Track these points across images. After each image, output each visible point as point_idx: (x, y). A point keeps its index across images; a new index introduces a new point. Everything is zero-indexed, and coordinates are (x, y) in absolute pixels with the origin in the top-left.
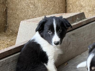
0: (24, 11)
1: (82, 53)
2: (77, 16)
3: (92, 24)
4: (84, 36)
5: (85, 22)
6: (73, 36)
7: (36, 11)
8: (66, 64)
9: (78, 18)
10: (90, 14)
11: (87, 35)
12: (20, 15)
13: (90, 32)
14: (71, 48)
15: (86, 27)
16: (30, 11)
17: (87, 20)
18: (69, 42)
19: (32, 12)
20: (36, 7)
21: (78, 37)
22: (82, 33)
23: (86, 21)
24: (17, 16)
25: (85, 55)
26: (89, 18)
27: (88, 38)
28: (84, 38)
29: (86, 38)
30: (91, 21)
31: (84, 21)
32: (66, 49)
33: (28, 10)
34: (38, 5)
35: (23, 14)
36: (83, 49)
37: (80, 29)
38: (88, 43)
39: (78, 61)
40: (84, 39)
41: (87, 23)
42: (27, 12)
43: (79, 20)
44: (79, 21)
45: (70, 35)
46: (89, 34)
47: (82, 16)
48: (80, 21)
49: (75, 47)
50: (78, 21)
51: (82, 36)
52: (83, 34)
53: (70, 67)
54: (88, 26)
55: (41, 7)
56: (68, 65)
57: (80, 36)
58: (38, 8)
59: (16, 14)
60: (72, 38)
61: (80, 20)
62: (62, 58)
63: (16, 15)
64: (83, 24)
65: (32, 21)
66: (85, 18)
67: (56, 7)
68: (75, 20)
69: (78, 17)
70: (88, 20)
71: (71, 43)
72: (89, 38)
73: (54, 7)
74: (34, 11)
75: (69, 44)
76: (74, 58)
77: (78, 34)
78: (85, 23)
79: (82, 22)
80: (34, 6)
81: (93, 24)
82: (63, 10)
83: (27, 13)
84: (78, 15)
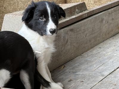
0: (13, 2)
1: (83, 54)
3: (95, 18)
4: (86, 32)
5: (86, 14)
6: (71, 32)
8: (63, 67)
9: (77, 10)
10: (96, 5)
11: (89, 30)
12: (8, 7)
14: (69, 47)
15: (88, 20)
16: (20, 3)
17: (88, 11)
18: (66, 39)
19: (23, 4)
21: (78, 33)
22: (83, 28)
23: (87, 13)
24: (5, 9)
25: (87, 56)
26: (92, 10)
27: (90, 35)
28: (85, 34)
29: (88, 35)
30: (94, 14)
31: (85, 14)
32: (63, 49)
33: (18, 2)
35: (11, 6)
36: (84, 48)
38: (90, 41)
39: (77, 63)
40: (86, 36)
41: (89, 16)
42: (17, 4)
44: (79, 13)
45: (67, 31)
46: (91, 29)
47: (82, 6)
48: (81, 14)
49: (74, 46)
50: (78, 13)
51: (83, 32)
52: (84, 30)
53: (67, 71)
54: (90, 19)
56: (65, 68)
57: (80, 32)
59: (3, 6)
60: (70, 34)
61: (81, 12)
62: (58, 60)
63: (3, 8)
64: (84, 17)
65: (19, 14)
66: (87, 10)
68: (73, 12)
69: (78, 8)
70: (90, 12)
71: (69, 41)
72: (92, 34)
74: (26, 2)
75: (66, 42)
76: (73, 59)
77: (78, 30)
78: (86, 16)
79: (82, 15)
83: (17, 6)
84: (77, 5)
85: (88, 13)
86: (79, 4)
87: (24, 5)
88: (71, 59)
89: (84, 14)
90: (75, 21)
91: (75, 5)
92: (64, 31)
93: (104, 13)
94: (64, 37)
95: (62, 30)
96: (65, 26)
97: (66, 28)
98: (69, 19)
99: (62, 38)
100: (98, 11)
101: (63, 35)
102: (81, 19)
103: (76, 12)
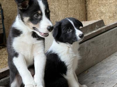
1: (102, 60)
2: (96, 24)
3: (111, 32)
4: (104, 44)
5: (104, 29)
6: (92, 44)
7: (56, 19)
8: (87, 72)
9: (97, 26)
11: (107, 42)
14: (91, 56)
15: (106, 34)
18: (89, 50)
20: (56, 15)
21: (98, 44)
22: (102, 40)
23: (105, 28)
25: (105, 62)
26: (109, 25)
27: (107, 46)
28: (104, 45)
29: (106, 45)
30: (110, 28)
31: (103, 29)
32: (86, 57)
34: (58, 14)
36: (103, 56)
37: (99, 36)
38: (108, 50)
39: (98, 68)
40: (104, 46)
41: (106, 30)
45: (90, 43)
46: (109, 41)
47: (101, 23)
48: (100, 29)
49: (95, 55)
50: (98, 29)
51: (102, 44)
52: (102, 41)
53: (90, 75)
54: (108, 33)
55: (62, 16)
56: (89, 73)
57: (100, 43)
58: (59, 16)
60: (91, 46)
61: (100, 28)
62: (82, 66)
64: (103, 32)
66: (105, 25)
67: (77, 14)
69: (97, 25)
70: (107, 27)
71: (91, 51)
72: (109, 45)
73: (74, 14)
75: (89, 52)
76: (94, 65)
77: (98, 42)
78: (104, 31)
79: (101, 30)
80: (55, 14)
82: (83, 18)
84: (97, 22)
85: (106, 28)
86: (98, 21)
87: (54, 21)
88: (93, 65)
90: (95, 35)
91: (95, 22)
92: (87, 43)
94: (87, 48)
95: (86, 42)
96: (88, 39)
97: (88, 41)
98: (90, 34)
99: (86, 48)
100: (113, 27)
101: (86, 46)
102: (100, 33)
103: (96, 28)
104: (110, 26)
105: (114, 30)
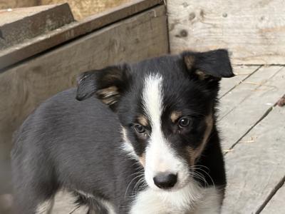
2: (48, 16)
3: (93, 38)
4: (72, 74)
5: (72, 31)
9: (49, 22)
11: (81, 69)
13: (89, 62)
15: (77, 45)
17: (77, 24)
21: (54, 75)
22: (65, 64)
23: (74, 28)
26: (86, 20)
28: (71, 78)
31: (70, 30)
32: (16, 115)
40: (73, 83)
41: (78, 34)
43: (54, 27)
44: (56, 28)
45: (27, 73)
47: (63, 13)
48: (59, 30)
50: (52, 30)
51: (65, 74)
52: (67, 68)
54: (82, 44)
57: (58, 74)
60: (32, 80)
61: (59, 27)
64: (67, 39)
66: (74, 21)
68: (41, 26)
69: (51, 18)
70: (81, 26)
71: (32, 95)
75: (24, 98)
77: (53, 68)
78: (73, 35)
79: (63, 33)
81: (96, 37)
85: (78, 27)
86: (54, 8)
89: (67, 31)
91: (44, 10)
92: (17, 71)
93: (115, 28)
94: (18, 86)
95: (14, 70)
97: (22, 66)
98: (29, 44)
99: (14, 88)
100: (100, 24)
101: (15, 81)
102: (59, 42)
103: (49, 27)
104: (89, 23)
105: (101, 35)
